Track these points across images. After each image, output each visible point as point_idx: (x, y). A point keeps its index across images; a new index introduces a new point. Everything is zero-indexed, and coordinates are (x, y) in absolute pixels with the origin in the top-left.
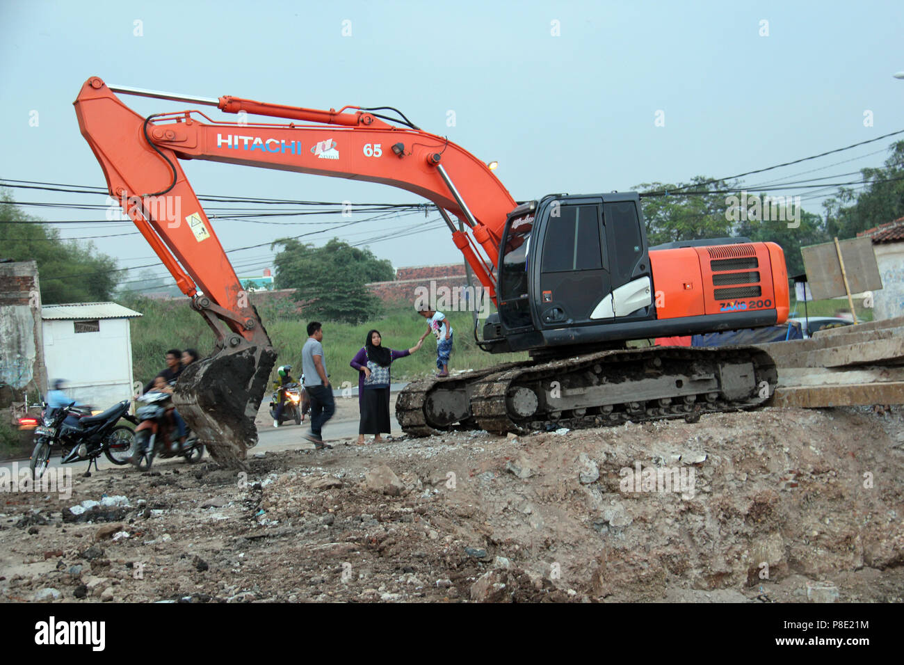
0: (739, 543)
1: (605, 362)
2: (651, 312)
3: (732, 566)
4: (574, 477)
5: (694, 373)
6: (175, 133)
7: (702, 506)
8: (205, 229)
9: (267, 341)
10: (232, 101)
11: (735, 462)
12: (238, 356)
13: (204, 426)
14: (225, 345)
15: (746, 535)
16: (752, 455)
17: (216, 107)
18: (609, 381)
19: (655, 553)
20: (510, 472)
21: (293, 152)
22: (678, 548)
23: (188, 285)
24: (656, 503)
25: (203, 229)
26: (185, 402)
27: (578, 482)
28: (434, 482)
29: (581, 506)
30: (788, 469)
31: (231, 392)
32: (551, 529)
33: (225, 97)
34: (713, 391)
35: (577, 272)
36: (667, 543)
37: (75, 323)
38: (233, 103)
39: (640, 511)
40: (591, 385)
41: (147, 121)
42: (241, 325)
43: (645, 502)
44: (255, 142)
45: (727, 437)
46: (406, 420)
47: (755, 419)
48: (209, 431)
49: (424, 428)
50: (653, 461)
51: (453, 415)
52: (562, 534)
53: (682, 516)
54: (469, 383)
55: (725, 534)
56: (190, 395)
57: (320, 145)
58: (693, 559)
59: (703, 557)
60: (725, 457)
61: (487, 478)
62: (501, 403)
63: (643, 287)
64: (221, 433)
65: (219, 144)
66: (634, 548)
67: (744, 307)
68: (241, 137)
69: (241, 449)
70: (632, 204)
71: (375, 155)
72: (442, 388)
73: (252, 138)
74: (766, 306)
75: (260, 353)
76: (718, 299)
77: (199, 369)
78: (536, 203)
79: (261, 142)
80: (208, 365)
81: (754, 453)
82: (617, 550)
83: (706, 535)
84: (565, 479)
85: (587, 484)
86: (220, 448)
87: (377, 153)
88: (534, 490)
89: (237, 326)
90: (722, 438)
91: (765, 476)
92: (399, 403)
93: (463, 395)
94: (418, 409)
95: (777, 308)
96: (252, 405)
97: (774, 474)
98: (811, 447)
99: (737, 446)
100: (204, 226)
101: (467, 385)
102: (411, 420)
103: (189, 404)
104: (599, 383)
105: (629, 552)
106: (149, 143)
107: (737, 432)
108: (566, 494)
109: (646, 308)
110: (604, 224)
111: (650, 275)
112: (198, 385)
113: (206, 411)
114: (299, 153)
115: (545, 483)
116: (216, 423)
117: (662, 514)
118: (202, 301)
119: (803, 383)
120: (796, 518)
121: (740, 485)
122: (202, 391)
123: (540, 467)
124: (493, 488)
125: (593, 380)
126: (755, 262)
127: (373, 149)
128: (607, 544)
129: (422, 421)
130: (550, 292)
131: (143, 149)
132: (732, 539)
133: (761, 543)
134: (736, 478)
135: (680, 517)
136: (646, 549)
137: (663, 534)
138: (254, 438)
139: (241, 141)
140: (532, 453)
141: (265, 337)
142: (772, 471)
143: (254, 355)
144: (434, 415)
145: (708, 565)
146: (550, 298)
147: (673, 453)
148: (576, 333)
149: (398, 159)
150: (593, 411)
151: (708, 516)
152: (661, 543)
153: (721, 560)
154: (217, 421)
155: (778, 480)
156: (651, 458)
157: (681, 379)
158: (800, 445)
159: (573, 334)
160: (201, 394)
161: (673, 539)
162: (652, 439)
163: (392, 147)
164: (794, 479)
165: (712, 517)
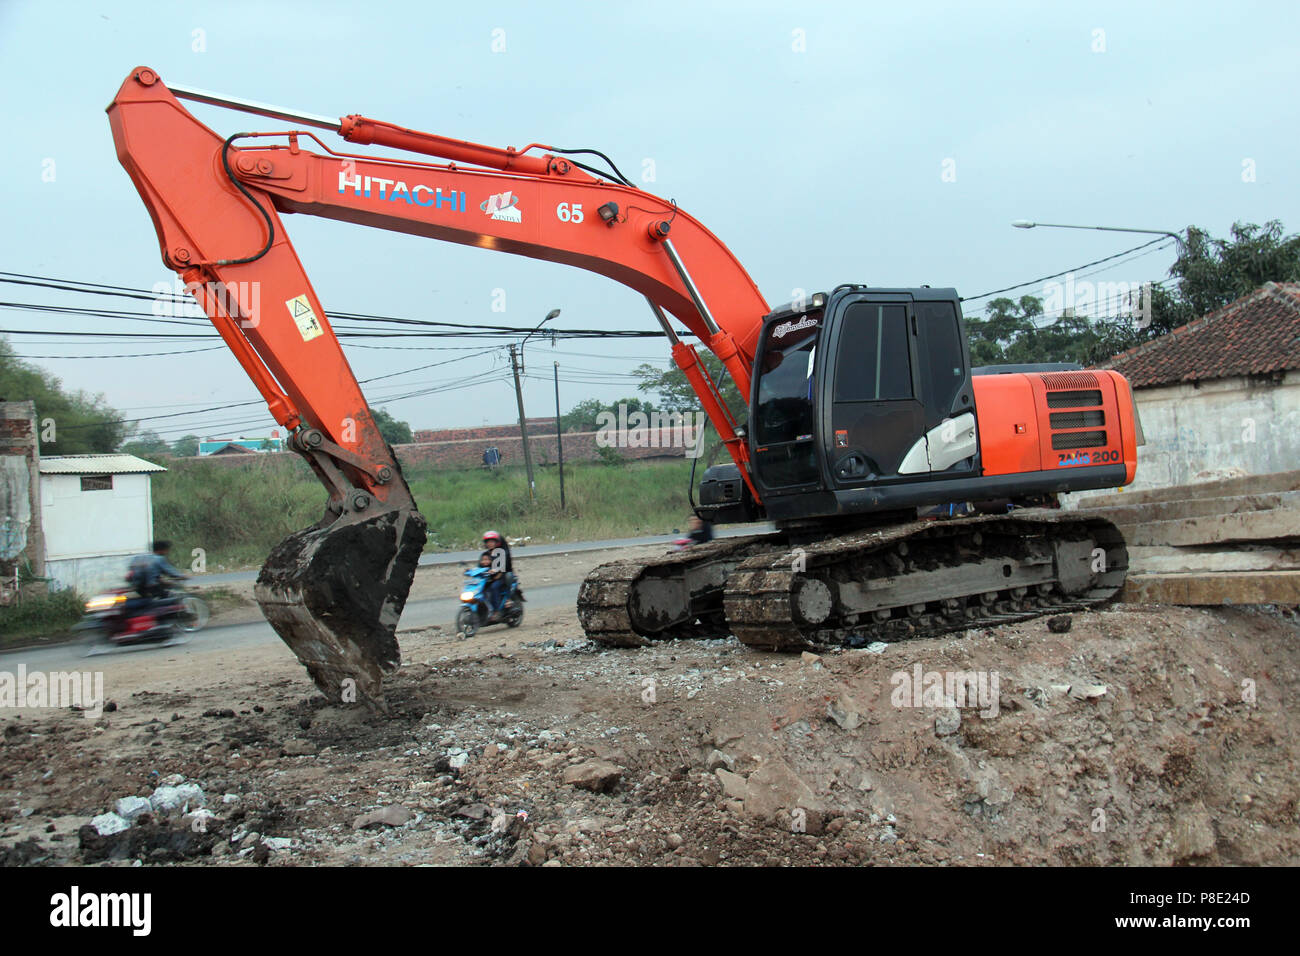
0: (1159, 821)
1: (912, 540)
2: (974, 465)
3: (1152, 857)
4: (928, 726)
5: (1028, 555)
6: (273, 165)
7: (1104, 765)
8: (316, 321)
9: (410, 502)
10: (362, 122)
11: (1134, 692)
12: (369, 526)
13: (311, 639)
14: (345, 507)
15: (1166, 808)
16: (1153, 680)
17: (335, 133)
18: (919, 568)
19: (1053, 846)
20: (830, 720)
21: (454, 209)
22: (1082, 835)
23: (288, 410)
24: (1041, 763)
25: (313, 321)
26: (280, 599)
27: (933, 734)
28: (720, 741)
29: (943, 774)
30: (1199, 700)
31: (358, 585)
32: (906, 817)
33: (350, 117)
34: (1048, 581)
35: (880, 404)
36: (1064, 827)
37: (82, 479)
38: (363, 127)
39: (1021, 777)
40: (897, 573)
41: (227, 144)
42: (371, 476)
43: (1025, 761)
44: (397, 189)
45: (1117, 654)
46: (595, 623)
47: (1145, 625)
48: (318, 647)
49: (628, 635)
50: (1027, 694)
51: (667, 614)
52: (924, 824)
53: (1077, 782)
54: (689, 567)
55: (1139, 808)
56: (289, 590)
57: (493, 199)
58: (1100, 851)
59: (1116, 847)
60: (1118, 685)
61: (800, 731)
62: (783, 603)
63: (965, 429)
64: (342, 652)
65: (342, 187)
66: (1024, 840)
67: (1087, 460)
68: (375, 180)
69: (373, 678)
70: (950, 305)
71: (573, 220)
72: (652, 576)
73: (391, 182)
74: (1113, 459)
75: (405, 521)
76: (1058, 449)
77: (304, 546)
78: (825, 297)
79: (405, 189)
80: (320, 540)
81: (1155, 678)
82: (1002, 844)
83: (1117, 812)
84: (914, 729)
85: (945, 736)
86: (333, 673)
87: (577, 217)
88: (868, 749)
89: (365, 477)
90: (1109, 656)
91: (1170, 712)
92: (584, 596)
93: (680, 586)
94: (620, 606)
95: (1125, 462)
96: (391, 606)
97: (1179, 708)
98: (1216, 665)
99: (1134, 667)
100: (314, 317)
101: (686, 571)
102: (604, 622)
103: (289, 604)
104: (907, 571)
105: (1019, 847)
106: (231, 179)
107: (1129, 645)
108: (918, 755)
109: (970, 459)
110: (915, 333)
111: (972, 410)
112: (306, 574)
113: (318, 615)
114: (463, 209)
115: (883, 736)
116: (333, 636)
117: (1050, 780)
118: (311, 435)
119: (1147, 568)
120: (1219, 776)
121: (1144, 728)
122: (312, 584)
123: (871, 711)
124: (809, 748)
125: (898, 566)
126: (1098, 397)
127: (570, 210)
128: (987, 835)
129: (625, 624)
130: (845, 432)
131: (219, 188)
132: (1149, 815)
133: (1186, 820)
134: (1137, 717)
135: (1074, 784)
136: (1041, 840)
137: (1055, 812)
138: (394, 661)
139: (375, 186)
140: (855, 687)
141: (407, 497)
142: (1177, 704)
143: (395, 525)
144: (641, 615)
145: (1123, 860)
146: (845, 442)
147: (1052, 680)
148: (880, 495)
149: (606, 229)
150: (900, 612)
151: (1114, 780)
152: (1056, 829)
153: (1138, 850)
154: (336, 633)
155: (1186, 717)
156: (1024, 690)
157: (1008, 564)
158: (1201, 662)
159: (876, 496)
160: (311, 588)
161: (1072, 820)
162: (1017, 658)
163: (599, 210)
164: (1209, 716)
165: (1119, 782)
